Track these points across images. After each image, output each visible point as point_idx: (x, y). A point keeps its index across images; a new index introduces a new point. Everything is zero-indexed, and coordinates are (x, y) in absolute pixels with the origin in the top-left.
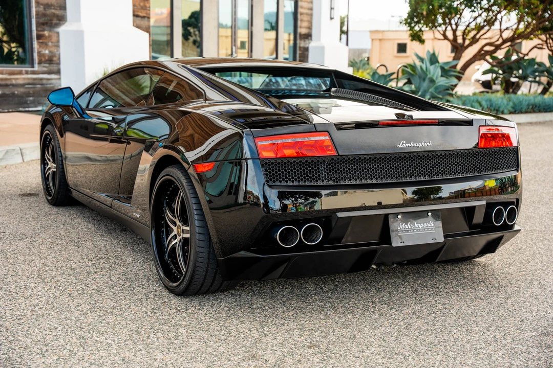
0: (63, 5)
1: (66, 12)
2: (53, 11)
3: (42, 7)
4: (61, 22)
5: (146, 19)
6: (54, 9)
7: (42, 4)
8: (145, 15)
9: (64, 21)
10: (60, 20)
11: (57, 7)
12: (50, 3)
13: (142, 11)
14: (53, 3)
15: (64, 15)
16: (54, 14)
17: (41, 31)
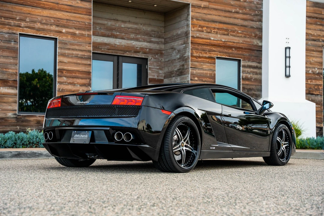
0: (260, 89)
1: (262, 93)
2: (253, 92)
3: (246, 90)
4: (258, 98)
5: (319, 96)
6: (254, 91)
7: (246, 89)
8: (318, 93)
9: (260, 97)
10: (257, 97)
11: (256, 90)
12: (251, 88)
13: (316, 91)
14: (253, 88)
15: (260, 94)
16: (254, 93)
17: (244, 103)
